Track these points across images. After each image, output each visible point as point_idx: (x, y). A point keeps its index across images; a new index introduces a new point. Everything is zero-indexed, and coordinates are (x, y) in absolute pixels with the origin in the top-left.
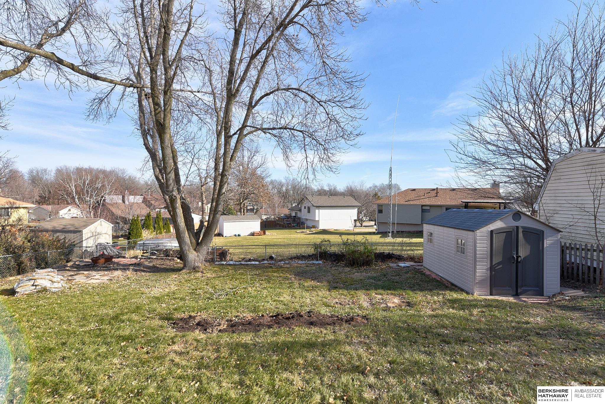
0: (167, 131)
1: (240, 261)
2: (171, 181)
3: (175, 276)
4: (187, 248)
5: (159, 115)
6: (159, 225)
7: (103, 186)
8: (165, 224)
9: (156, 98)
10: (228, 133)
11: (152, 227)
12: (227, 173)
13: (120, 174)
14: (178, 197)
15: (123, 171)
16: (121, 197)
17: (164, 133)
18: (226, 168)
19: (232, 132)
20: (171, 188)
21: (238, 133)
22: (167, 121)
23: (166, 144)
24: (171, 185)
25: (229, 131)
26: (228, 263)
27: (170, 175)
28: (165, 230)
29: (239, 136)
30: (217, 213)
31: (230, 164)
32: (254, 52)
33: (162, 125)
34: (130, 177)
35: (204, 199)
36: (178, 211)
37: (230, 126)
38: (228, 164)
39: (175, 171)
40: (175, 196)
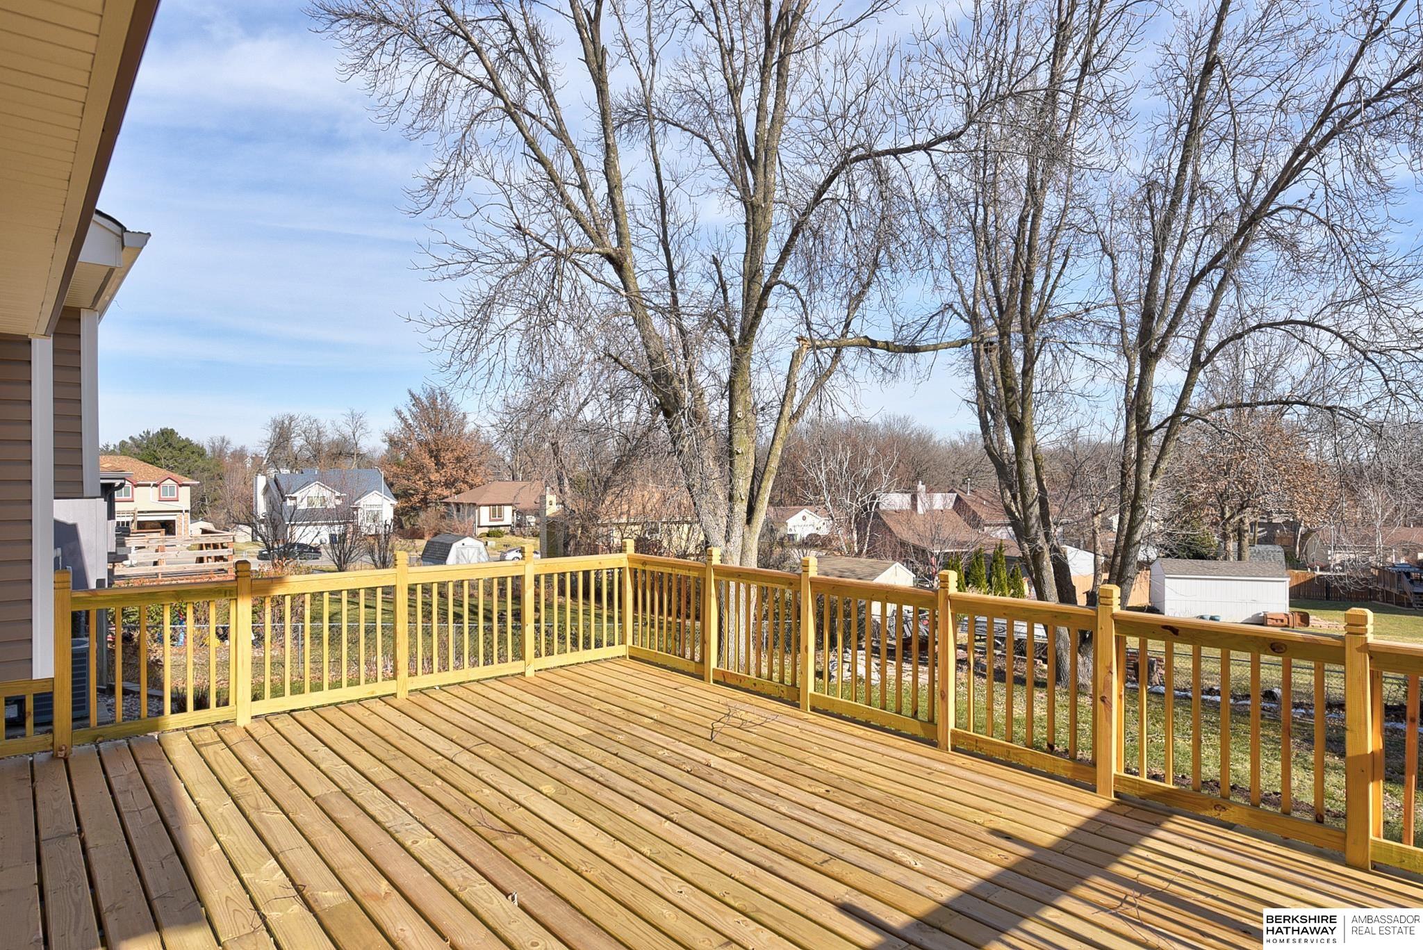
0: (1028, 434)
1: (1185, 690)
2: (1034, 520)
3: (1041, 695)
4: (1062, 645)
5: (1013, 408)
6: (998, 577)
7: (876, 473)
8: (1012, 576)
9: (1009, 380)
10: (1144, 426)
11: (984, 582)
12: (1144, 504)
13: (897, 428)
14: (1046, 548)
15: (905, 422)
16: (908, 497)
17: (1023, 438)
18: (1141, 493)
19: (1154, 421)
20: (1033, 531)
21: (1167, 424)
22: (1028, 418)
23: (1026, 456)
24: (1033, 526)
25: (1147, 422)
26: (1153, 690)
27: (1031, 510)
28: (1012, 591)
29: (1168, 431)
30: (1124, 581)
31: (1151, 485)
32: (1196, 273)
33: (1018, 424)
34: (919, 434)
35: (1099, 544)
36: (1045, 573)
37: (1149, 413)
38: (1146, 486)
39: (1040, 502)
40: (1041, 548)
